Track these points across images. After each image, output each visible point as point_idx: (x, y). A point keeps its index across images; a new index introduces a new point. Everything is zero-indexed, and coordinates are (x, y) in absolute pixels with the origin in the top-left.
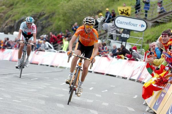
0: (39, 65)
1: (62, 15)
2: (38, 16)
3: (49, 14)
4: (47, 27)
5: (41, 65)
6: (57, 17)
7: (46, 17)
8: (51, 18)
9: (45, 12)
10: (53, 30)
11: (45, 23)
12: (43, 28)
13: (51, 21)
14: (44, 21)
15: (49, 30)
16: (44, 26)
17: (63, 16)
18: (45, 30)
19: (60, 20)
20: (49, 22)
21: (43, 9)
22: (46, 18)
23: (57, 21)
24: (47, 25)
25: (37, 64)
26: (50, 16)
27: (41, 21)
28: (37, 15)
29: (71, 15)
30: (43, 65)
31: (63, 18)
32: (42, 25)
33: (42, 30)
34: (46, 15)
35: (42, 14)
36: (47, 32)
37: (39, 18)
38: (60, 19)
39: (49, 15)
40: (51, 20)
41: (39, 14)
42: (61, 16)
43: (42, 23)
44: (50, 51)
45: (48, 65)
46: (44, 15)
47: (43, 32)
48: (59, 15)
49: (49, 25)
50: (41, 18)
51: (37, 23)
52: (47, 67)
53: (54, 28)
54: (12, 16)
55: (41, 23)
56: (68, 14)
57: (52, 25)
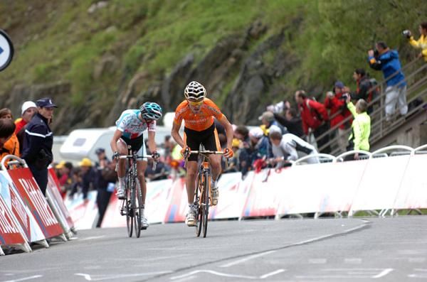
0: (277, 217)
1: (330, 20)
2: (242, 41)
3: (281, 26)
4: (284, 73)
5: (286, 217)
6: (314, 30)
7: (270, 39)
8: (291, 37)
9: (264, 22)
10: (306, 81)
11: (272, 62)
12: (268, 80)
13: (293, 52)
14: (269, 56)
15: (290, 83)
16: (270, 73)
17: (336, 25)
18: (277, 86)
19: (324, 40)
20: (285, 55)
21: (254, 10)
22: (275, 43)
23: (314, 46)
24: (282, 67)
25: (272, 217)
26: (286, 33)
27: (256, 56)
28: (238, 37)
29: (362, 16)
30: (294, 216)
31: (335, 32)
32: (262, 70)
33: (265, 90)
34: (270, 33)
35: (254, 31)
36: (285, 92)
37: (245, 48)
38: (325, 35)
39: (283, 30)
40: (293, 47)
41: (245, 35)
42: (328, 23)
43: (262, 64)
44: (307, 161)
45: (311, 215)
46: (264, 31)
47: (270, 94)
48: (318, 22)
49: (289, 68)
50: (256, 46)
51: (242, 66)
52: (309, 220)
53: (307, 74)
54: (146, 58)
55: (258, 62)
56: (353, 15)
57: (298, 63)
